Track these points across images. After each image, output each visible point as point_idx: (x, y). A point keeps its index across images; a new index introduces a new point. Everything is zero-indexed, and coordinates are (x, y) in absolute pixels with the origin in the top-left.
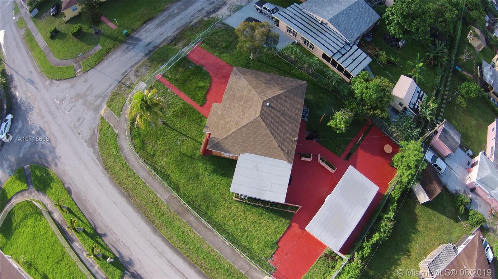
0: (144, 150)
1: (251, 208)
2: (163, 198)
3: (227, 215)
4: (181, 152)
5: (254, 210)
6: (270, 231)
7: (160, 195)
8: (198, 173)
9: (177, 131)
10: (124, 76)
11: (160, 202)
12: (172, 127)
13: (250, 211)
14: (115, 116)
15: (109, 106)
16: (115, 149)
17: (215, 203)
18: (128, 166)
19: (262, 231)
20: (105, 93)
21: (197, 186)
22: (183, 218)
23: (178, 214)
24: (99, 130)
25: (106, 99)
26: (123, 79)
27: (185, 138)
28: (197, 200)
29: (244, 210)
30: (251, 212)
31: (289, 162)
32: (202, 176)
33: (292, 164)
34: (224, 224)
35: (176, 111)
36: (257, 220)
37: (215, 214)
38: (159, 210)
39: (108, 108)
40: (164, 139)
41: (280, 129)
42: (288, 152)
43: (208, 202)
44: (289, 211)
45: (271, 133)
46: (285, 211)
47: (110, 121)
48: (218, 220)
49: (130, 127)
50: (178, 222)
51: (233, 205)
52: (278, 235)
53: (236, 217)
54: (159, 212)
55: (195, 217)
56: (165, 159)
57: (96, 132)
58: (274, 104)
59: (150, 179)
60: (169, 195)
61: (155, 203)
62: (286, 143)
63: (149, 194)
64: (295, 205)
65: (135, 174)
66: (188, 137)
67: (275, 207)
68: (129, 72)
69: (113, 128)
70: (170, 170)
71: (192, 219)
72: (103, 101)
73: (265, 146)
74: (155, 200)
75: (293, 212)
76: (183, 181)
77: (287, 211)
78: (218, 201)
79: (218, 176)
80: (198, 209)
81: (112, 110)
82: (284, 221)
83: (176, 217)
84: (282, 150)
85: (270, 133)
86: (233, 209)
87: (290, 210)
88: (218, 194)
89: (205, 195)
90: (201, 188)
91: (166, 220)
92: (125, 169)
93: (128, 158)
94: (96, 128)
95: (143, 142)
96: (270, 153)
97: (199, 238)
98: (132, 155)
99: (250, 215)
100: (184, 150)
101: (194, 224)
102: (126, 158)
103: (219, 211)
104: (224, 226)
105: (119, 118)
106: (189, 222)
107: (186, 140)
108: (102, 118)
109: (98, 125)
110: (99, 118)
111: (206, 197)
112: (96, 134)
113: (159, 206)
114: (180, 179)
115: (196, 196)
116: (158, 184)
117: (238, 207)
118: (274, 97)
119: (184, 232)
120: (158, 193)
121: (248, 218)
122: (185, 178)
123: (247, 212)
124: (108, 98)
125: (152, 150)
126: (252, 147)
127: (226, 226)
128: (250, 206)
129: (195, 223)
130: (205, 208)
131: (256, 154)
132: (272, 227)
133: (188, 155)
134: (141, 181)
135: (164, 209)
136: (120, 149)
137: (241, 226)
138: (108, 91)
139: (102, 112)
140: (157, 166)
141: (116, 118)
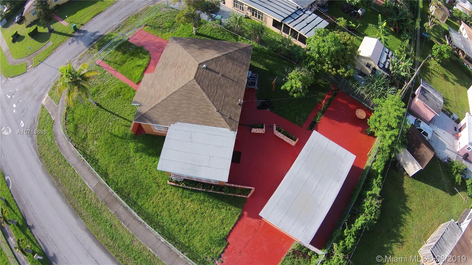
0: (76, 135)
1: (190, 194)
2: (90, 186)
3: (161, 204)
4: (112, 134)
5: (194, 196)
6: (216, 223)
7: (88, 182)
8: (129, 155)
9: (110, 112)
11: (88, 191)
12: (105, 108)
13: (189, 198)
14: (54, 103)
15: (50, 95)
16: (50, 136)
17: (147, 190)
18: (60, 153)
19: (205, 224)
20: (48, 84)
21: (126, 170)
22: (111, 209)
23: (106, 204)
24: (38, 119)
25: (49, 89)
27: (118, 118)
28: (127, 187)
29: (181, 198)
30: (190, 200)
31: (233, 130)
32: (133, 159)
33: (236, 133)
34: (157, 215)
35: (111, 91)
36: (198, 210)
37: (147, 203)
38: (86, 199)
39: (49, 97)
40: (97, 121)
41: (220, 92)
42: (230, 118)
43: (139, 188)
44: (239, 196)
45: (208, 97)
46: (234, 196)
47: (49, 109)
48: (150, 210)
49: (66, 112)
50: (105, 213)
51: (168, 191)
52: (226, 228)
53: (171, 206)
54: (86, 203)
55: (124, 207)
56: (96, 142)
57: (36, 121)
58: (213, 66)
59: (79, 166)
60: (97, 182)
61: (83, 191)
62: (228, 107)
63: (77, 182)
64: (246, 187)
65: (65, 160)
66: (121, 117)
67: (220, 191)
69: (51, 115)
70: (99, 154)
71: (121, 210)
72: (46, 91)
73: (201, 113)
74: (83, 189)
75: (245, 196)
76: (112, 165)
77: (237, 195)
78: (151, 187)
79: (150, 158)
80: (126, 198)
81: (52, 98)
82: (233, 209)
83: (103, 209)
84: (222, 115)
85: (206, 97)
86: (168, 196)
87: (240, 194)
88: (149, 178)
89: (136, 180)
90: (131, 172)
91: (93, 212)
92: (57, 156)
93: (61, 144)
94: (37, 117)
95: (76, 126)
96: (207, 121)
97: (129, 233)
98: (65, 141)
99: (189, 204)
100: (116, 131)
101: (122, 216)
102: (59, 145)
103: (151, 199)
104: (157, 217)
105: (57, 105)
106: (117, 214)
107: (119, 120)
108: (43, 107)
109: (38, 115)
110: (40, 107)
111: (136, 183)
112: (36, 123)
113: (87, 196)
114: (109, 163)
115: (125, 182)
116: (87, 170)
117: (174, 194)
118: (212, 60)
119: (111, 226)
120: (86, 180)
121: (187, 207)
122: (114, 162)
123: (185, 200)
124: (51, 87)
125: (83, 134)
126: (185, 115)
127: (159, 218)
128: (188, 192)
129: (124, 215)
130: (135, 197)
131: (190, 122)
132: (218, 217)
133: (119, 135)
134: (70, 168)
135: (91, 198)
136: (54, 136)
137: (179, 216)
138: (52, 81)
139: (43, 102)
140: (87, 151)
141: (55, 105)
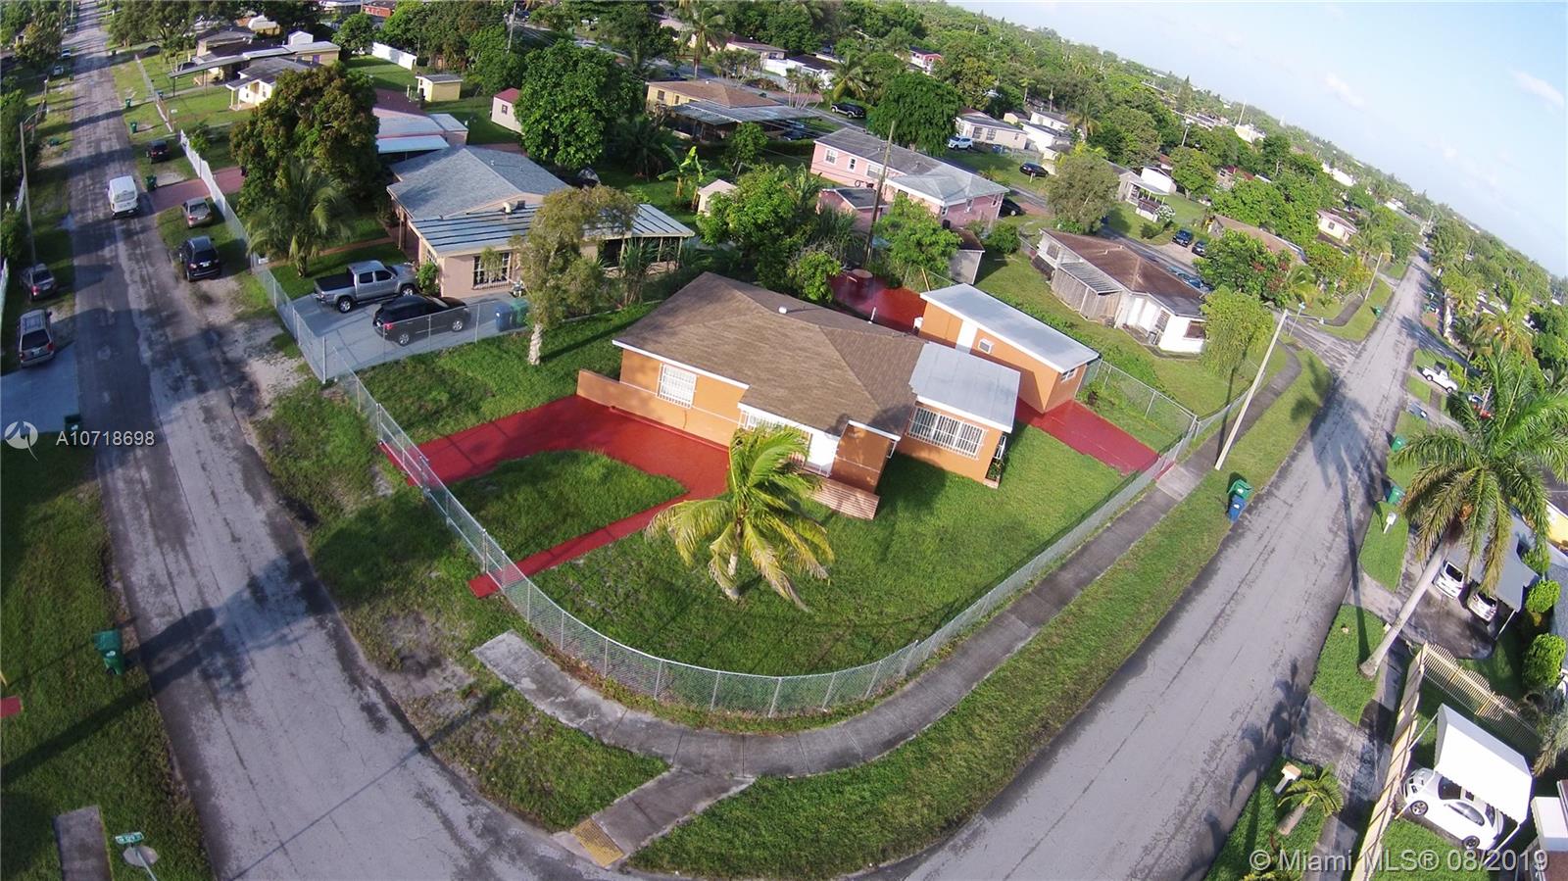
2: (1028, 635)
10: (394, 723)
11: (1040, 643)
13: (1019, 470)
14: (650, 784)
15: (575, 812)
26: (409, 728)
29: (1020, 479)
51: (1010, 492)
53: (1040, 496)
55: (1061, 569)
68: (384, 694)
81: (607, 801)
83: (1074, 610)
86: (1022, 494)
93: (886, 734)
98: (874, 717)
102: (889, 744)
103: (1032, 518)
105: (667, 767)
116: (982, 641)
117: (1015, 486)
119: (1110, 599)
120: (1012, 647)
123: (1024, 476)
135: (1059, 635)
